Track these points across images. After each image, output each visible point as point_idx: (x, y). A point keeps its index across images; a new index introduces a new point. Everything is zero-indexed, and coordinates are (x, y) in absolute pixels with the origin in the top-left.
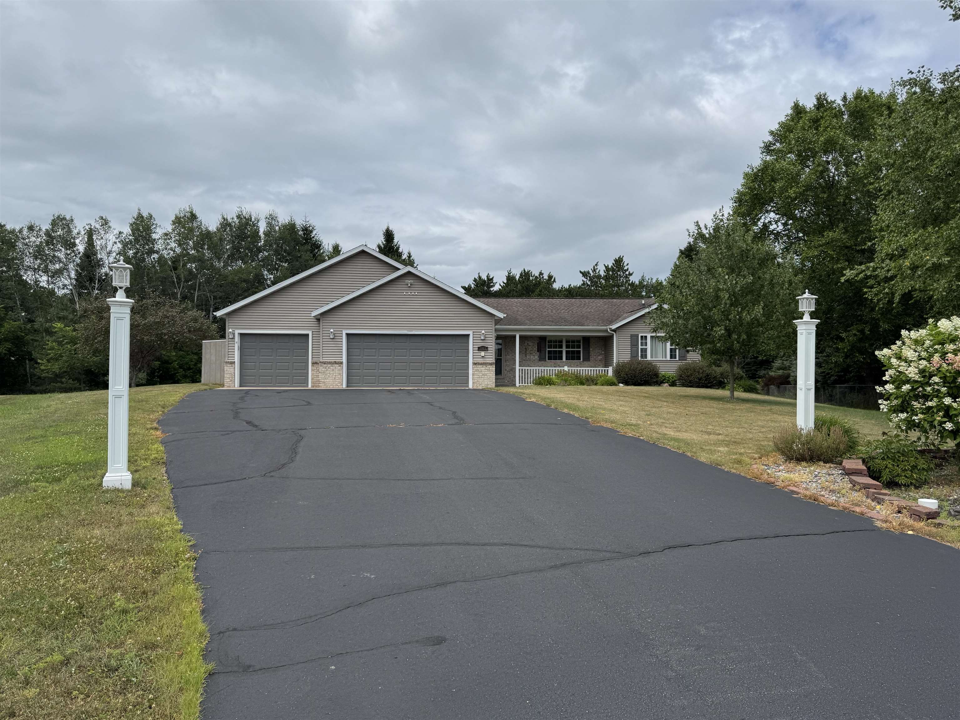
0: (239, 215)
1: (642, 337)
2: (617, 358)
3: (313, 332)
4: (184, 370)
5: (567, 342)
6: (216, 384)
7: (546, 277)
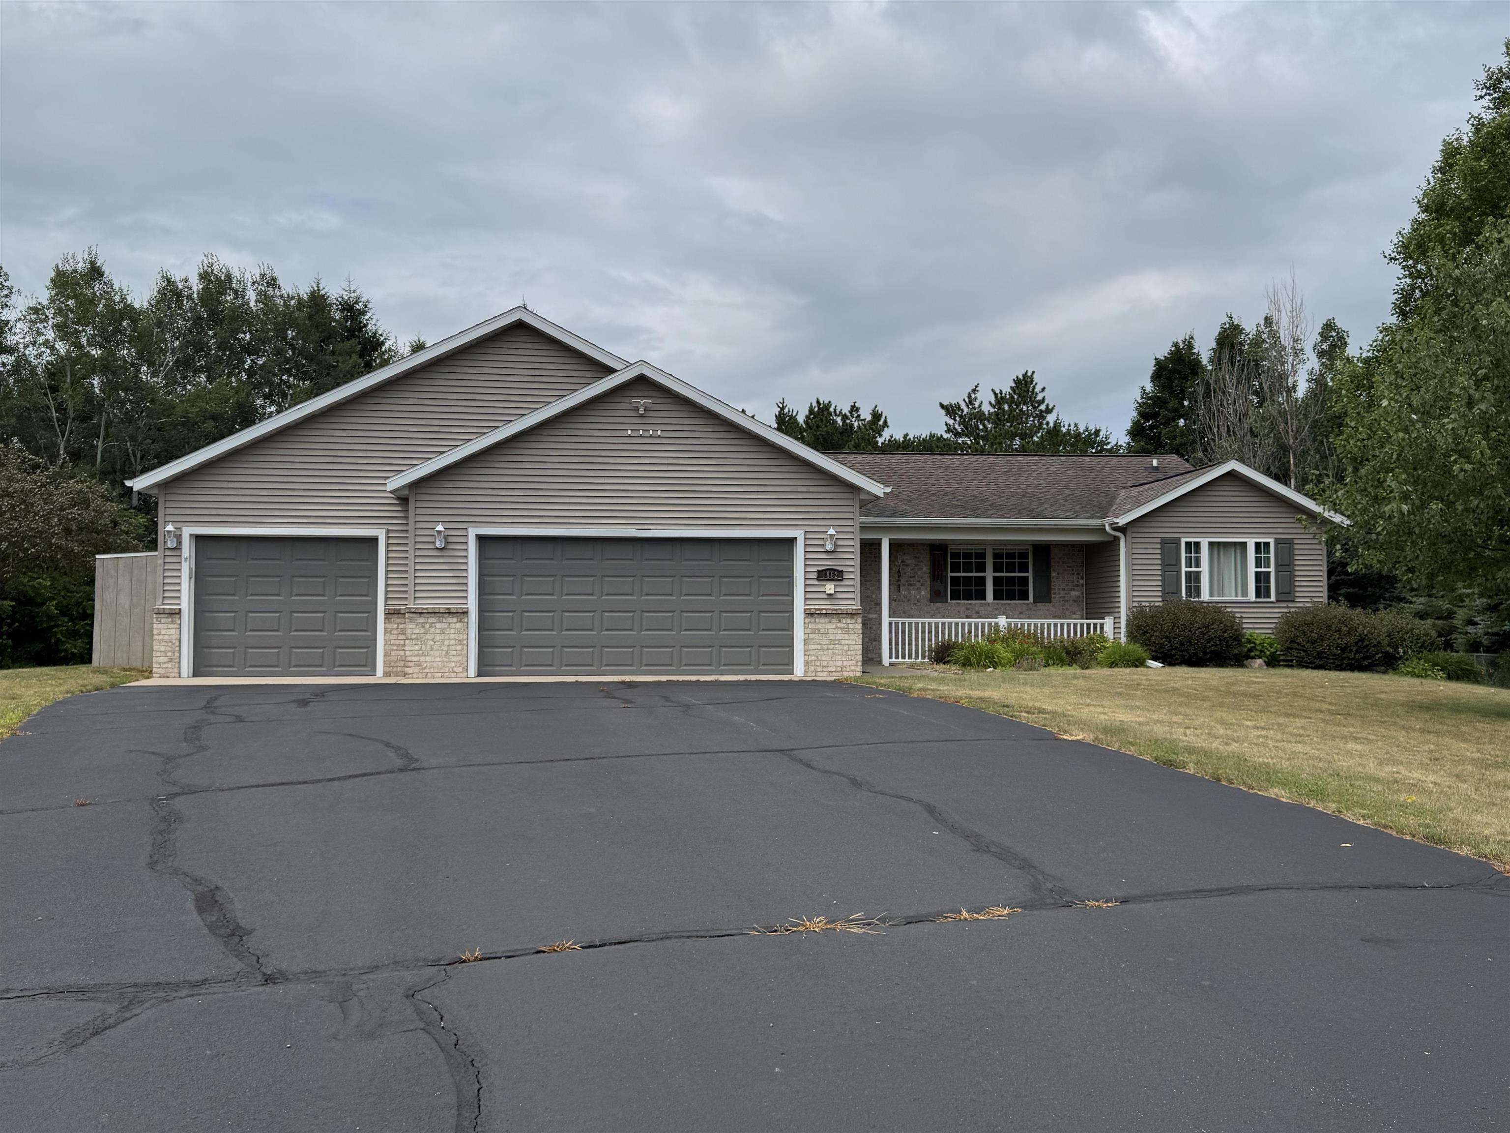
0: (206, 272)
1: (1188, 544)
2: (1131, 597)
3: (388, 531)
4: (71, 620)
5: (996, 556)
6: (130, 670)
7: (866, 415)
